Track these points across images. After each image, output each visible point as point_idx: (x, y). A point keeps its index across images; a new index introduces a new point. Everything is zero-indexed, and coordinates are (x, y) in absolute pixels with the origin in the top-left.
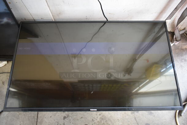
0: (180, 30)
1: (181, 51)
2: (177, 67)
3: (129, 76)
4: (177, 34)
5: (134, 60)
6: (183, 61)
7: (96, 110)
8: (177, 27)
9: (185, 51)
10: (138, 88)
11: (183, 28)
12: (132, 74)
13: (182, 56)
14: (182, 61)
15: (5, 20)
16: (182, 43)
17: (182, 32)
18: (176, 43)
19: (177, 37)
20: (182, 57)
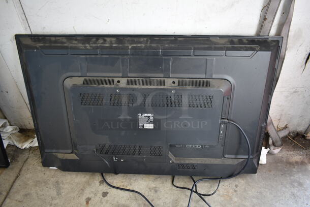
0: (278, 129)
1: (288, 166)
2: (285, 196)
6: (296, 184)
9: (296, 167)
11: (283, 126)
13: (291, 176)
14: (294, 185)
16: (287, 152)
17: (283, 134)
18: (274, 149)
20: (292, 178)
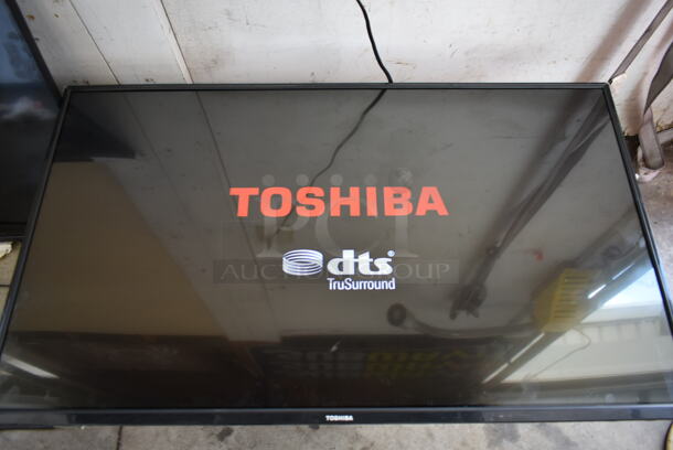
0: (658, 129)
3: (471, 316)
4: (650, 143)
5: (489, 252)
7: (351, 418)
8: (648, 112)
10: (505, 366)
11: (669, 122)
12: (481, 310)
15: (21, 106)
17: (665, 137)
18: (646, 174)
19: (648, 153)
